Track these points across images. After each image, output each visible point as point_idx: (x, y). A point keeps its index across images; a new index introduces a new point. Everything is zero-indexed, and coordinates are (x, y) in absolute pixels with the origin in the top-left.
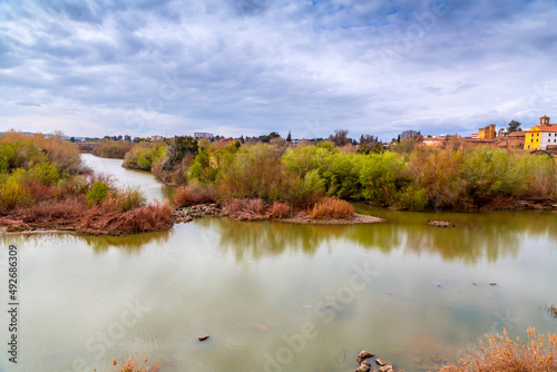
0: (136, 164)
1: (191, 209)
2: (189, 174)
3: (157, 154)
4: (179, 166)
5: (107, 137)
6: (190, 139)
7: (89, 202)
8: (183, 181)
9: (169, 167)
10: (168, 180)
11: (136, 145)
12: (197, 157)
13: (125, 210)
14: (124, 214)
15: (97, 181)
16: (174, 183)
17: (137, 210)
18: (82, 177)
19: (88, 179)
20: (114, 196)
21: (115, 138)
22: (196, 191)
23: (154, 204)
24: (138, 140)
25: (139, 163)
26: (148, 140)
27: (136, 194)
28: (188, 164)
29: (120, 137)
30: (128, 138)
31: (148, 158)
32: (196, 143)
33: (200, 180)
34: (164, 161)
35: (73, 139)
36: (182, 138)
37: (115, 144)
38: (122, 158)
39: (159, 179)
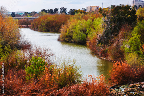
0: (70, 37)
1: (129, 87)
2: (127, 47)
3: (92, 26)
4: (116, 38)
5: (44, 11)
6: (128, 7)
7: (28, 77)
8: (120, 55)
9: (105, 40)
10: (104, 54)
11: (72, 17)
12: (136, 29)
13: (61, 87)
14: (60, 91)
15: (35, 55)
16: (110, 58)
17: (73, 87)
18: (21, 52)
19: (27, 54)
20: (51, 71)
21: (51, 11)
22: (135, 66)
23: (90, 81)
24: (73, 12)
25: (75, 36)
26: (84, 11)
27: (72, 70)
28: (125, 37)
29: (56, 10)
30: (64, 10)
31: (84, 31)
32: (134, 12)
33: (138, 54)
34: (100, 34)
35: (13, 14)
36: (119, 8)
37: (51, 17)
38: (57, 31)
39: (94, 53)
